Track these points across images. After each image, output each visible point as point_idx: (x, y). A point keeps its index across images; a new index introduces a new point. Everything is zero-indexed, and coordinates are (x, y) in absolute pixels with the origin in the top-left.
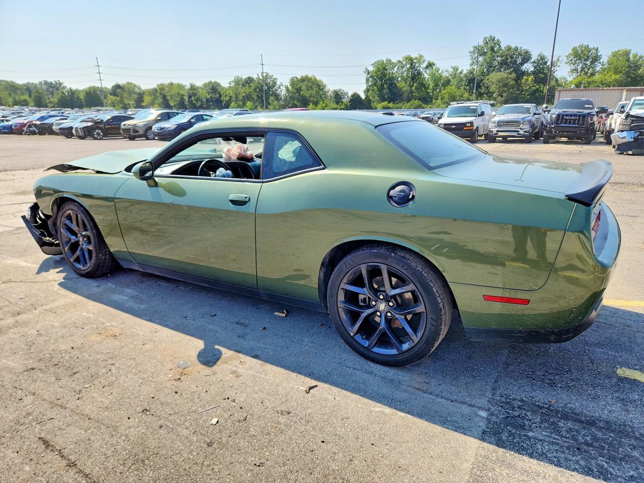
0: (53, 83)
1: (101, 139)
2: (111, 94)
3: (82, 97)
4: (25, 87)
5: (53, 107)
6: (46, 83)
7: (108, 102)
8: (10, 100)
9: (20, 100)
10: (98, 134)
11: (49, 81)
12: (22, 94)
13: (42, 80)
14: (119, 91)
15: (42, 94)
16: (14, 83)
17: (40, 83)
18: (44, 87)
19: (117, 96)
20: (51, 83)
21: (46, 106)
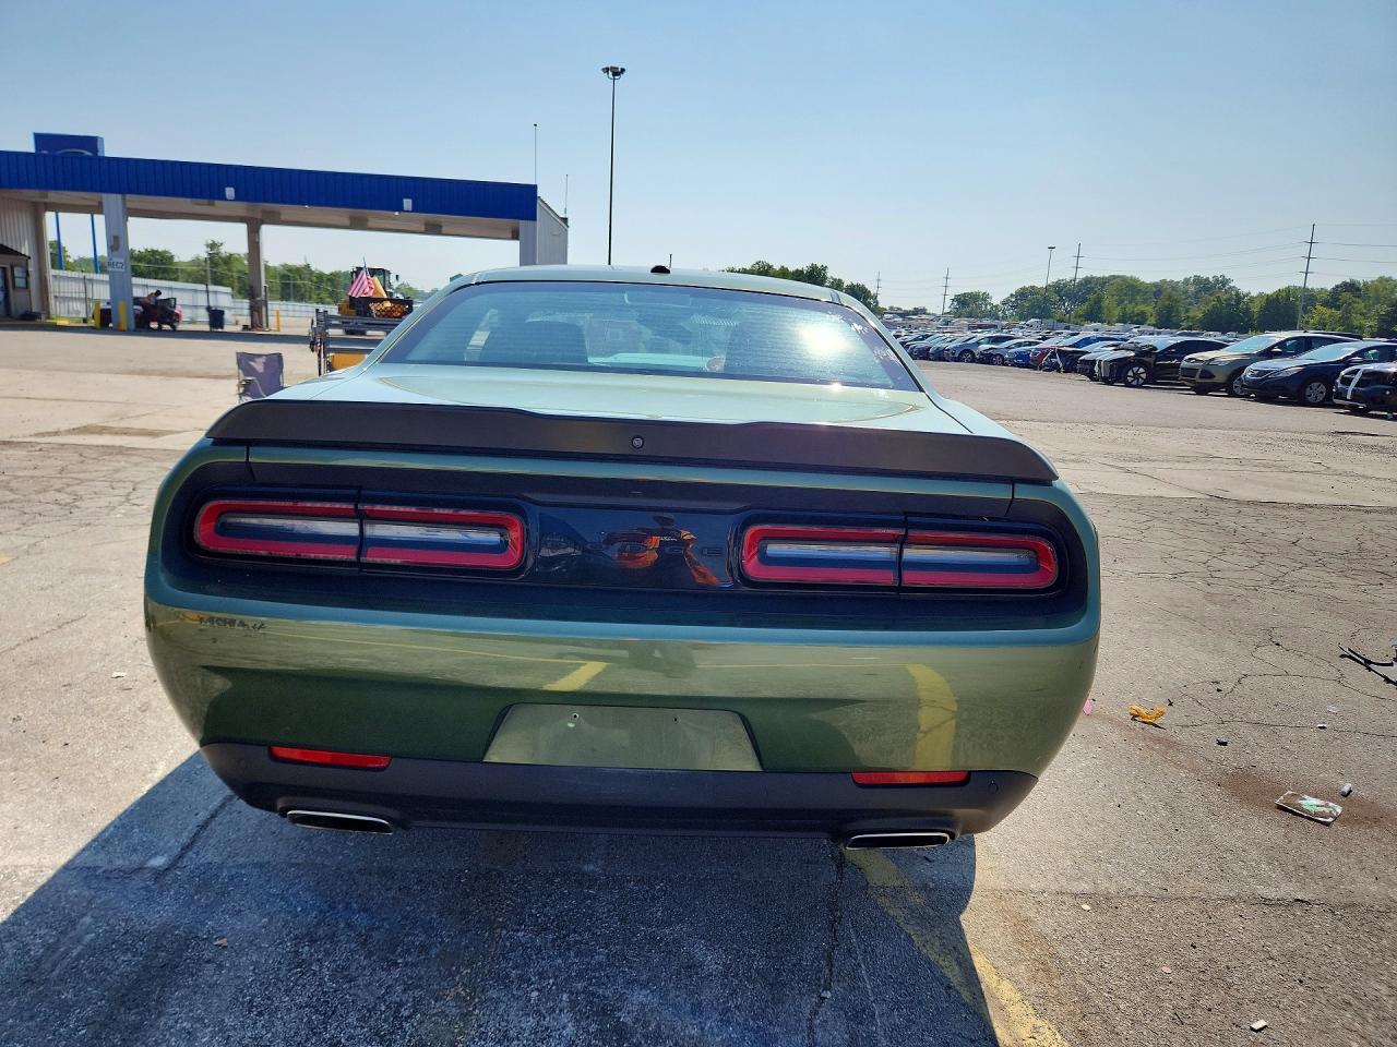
0: (1211, 280)
1: (1139, 386)
2: (1326, 304)
3: (1255, 309)
4: (1154, 290)
5: (1190, 328)
6: (1198, 280)
7: (1312, 321)
8: (1117, 312)
9: (1133, 312)
10: (1136, 376)
11: (1204, 276)
12: (1145, 302)
13: (1191, 274)
14: (1346, 296)
15: (1176, 301)
16: (1137, 280)
17: (1187, 281)
18: (1192, 289)
19: (1338, 308)
20: (1207, 279)
21: (1177, 327)
